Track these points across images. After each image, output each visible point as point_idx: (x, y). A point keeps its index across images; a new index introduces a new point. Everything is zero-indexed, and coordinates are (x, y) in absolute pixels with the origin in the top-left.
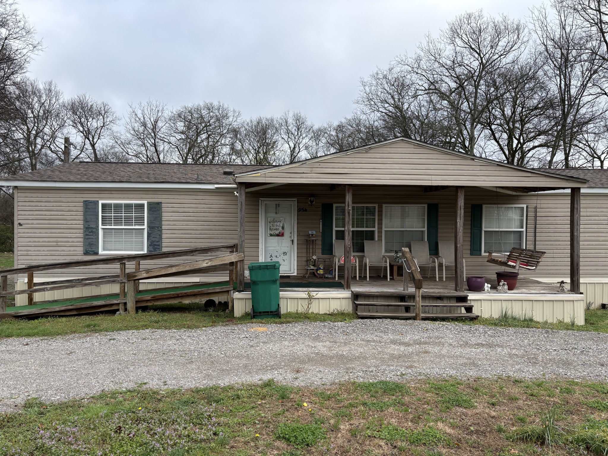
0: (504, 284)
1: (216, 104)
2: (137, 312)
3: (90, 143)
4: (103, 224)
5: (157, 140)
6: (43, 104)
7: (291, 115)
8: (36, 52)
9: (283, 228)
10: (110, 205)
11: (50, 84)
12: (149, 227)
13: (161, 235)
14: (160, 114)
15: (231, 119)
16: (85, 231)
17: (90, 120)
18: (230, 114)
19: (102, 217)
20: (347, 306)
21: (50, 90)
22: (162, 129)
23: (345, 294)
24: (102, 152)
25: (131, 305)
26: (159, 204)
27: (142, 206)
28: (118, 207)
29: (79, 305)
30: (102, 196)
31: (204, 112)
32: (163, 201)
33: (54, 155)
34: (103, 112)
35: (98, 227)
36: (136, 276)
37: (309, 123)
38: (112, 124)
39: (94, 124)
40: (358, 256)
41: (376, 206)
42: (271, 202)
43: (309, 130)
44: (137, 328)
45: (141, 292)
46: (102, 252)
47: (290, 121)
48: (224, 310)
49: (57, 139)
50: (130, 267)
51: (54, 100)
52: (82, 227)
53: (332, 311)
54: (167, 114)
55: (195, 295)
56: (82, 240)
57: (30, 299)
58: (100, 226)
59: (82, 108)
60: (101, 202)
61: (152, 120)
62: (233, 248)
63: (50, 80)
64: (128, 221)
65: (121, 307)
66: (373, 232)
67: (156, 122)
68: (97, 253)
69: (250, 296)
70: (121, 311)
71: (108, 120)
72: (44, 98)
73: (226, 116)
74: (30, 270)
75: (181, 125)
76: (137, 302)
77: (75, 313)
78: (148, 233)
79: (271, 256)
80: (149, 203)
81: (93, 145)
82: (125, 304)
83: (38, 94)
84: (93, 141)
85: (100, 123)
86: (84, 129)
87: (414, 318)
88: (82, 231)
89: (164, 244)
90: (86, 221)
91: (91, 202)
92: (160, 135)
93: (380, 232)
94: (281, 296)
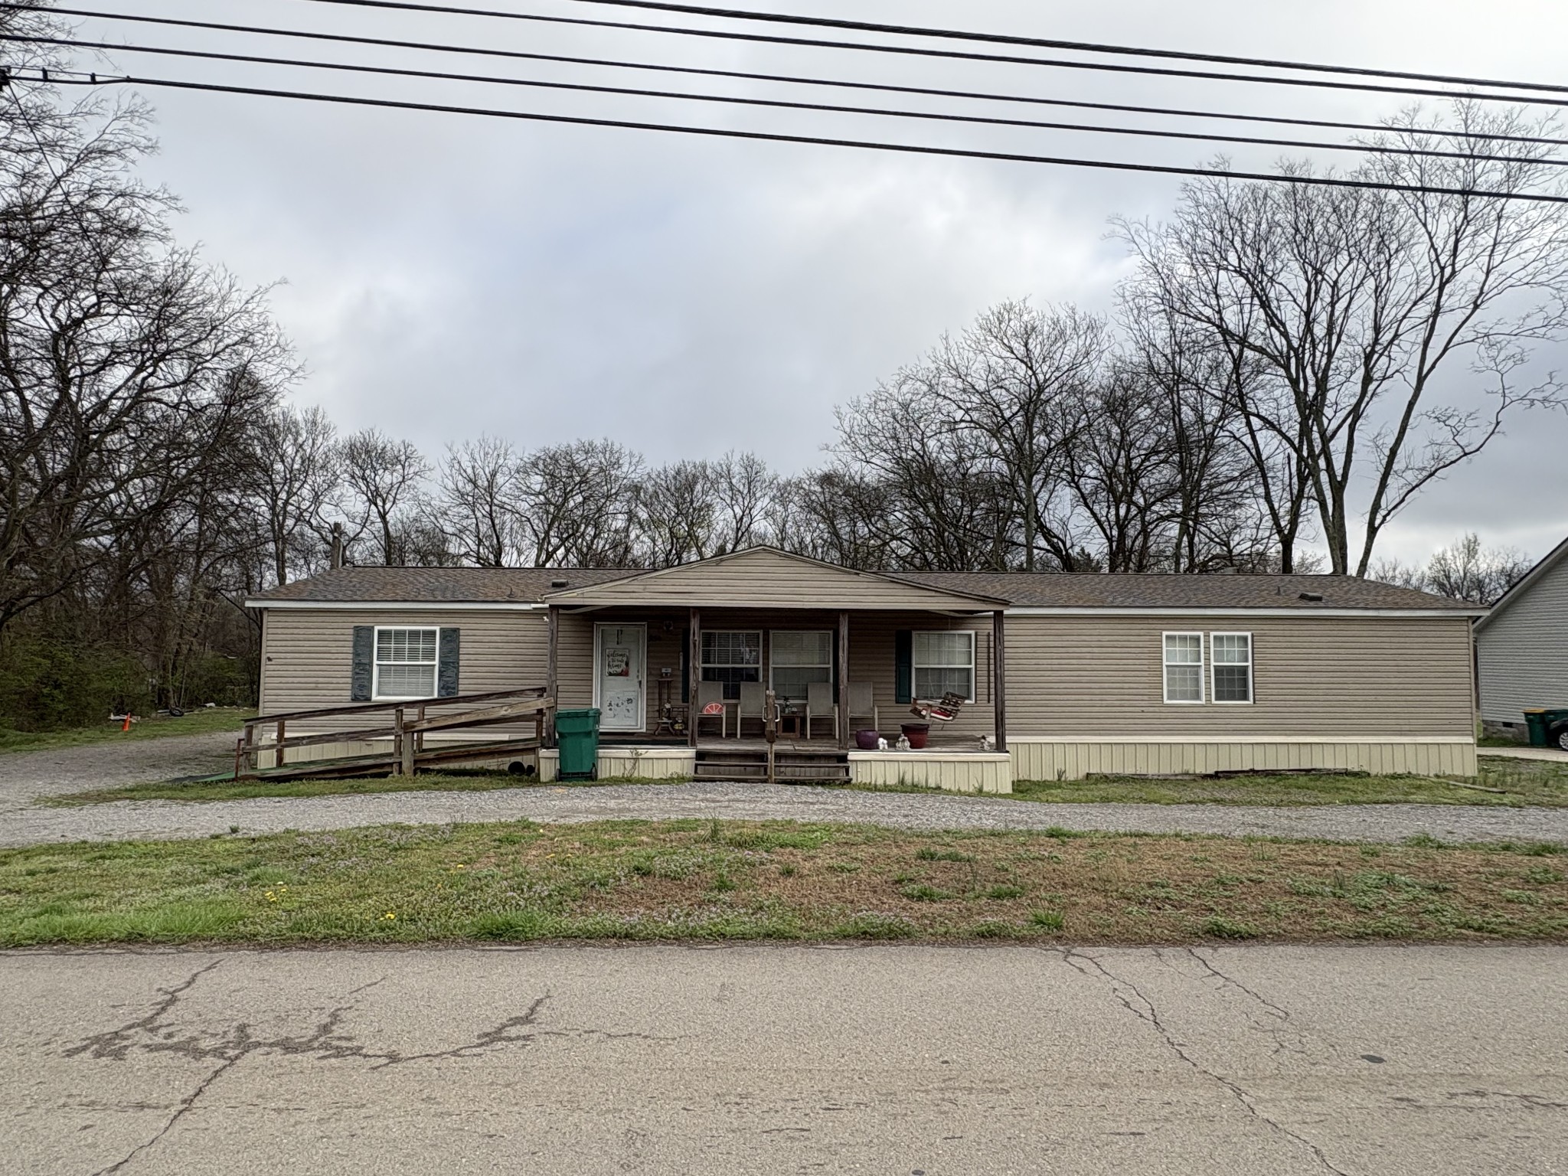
0: (904, 740)
1: (599, 443)
2: (415, 773)
3: (379, 512)
4: (378, 659)
5: (494, 508)
6: (301, 446)
7: (737, 458)
8: (295, 381)
9: (627, 664)
10: (389, 632)
11: (315, 412)
12: (441, 662)
13: (457, 675)
14: (501, 461)
15: (625, 469)
16: (354, 669)
17: (380, 472)
18: (625, 461)
19: (379, 648)
20: (688, 769)
21: (314, 423)
22: (503, 489)
23: (689, 752)
24: (400, 526)
25: (407, 765)
26: (456, 631)
27: (433, 633)
28: (400, 634)
29: (341, 765)
30: (378, 619)
31: (578, 458)
32: (461, 626)
33: (316, 534)
34: (403, 458)
35: (372, 662)
36: (414, 727)
37: (768, 474)
38: (418, 477)
39: (386, 479)
40: (728, 705)
41: (761, 632)
42: (612, 628)
43: (772, 483)
44: (410, 790)
45: (425, 751)
46: (376, 698)
47: (736, 469)
48: (529, 775)
49: (323, 506)
50: (410, 715)
51: (320, 439)
52: (350, 662)
53: (669, 775)
54: (513, 462)
55: (491, 754)
56: (350, 680)
57: (280, 759)
58: (375, 662)
59: (367, 452)
60: (377, 628)
61: (487, 472)
62: (541, 691)
63: (314, 406)
64: (413, 654)
65: (395, 767)
66: (757, 669)
67: (494, 475)
68: (369, 699)
69: (557, 755)
70: (395, 774)
71: (412, 470)
72: (305, 435)
73: (617, 464)
74: (281, 719)
75: (537, 482)
76: (416, 762)
77: (336, 775)
78: (440, 671)
79: (610, 704)
80: (442, 631)
81: (383, 516)
82: (400, 764)
83: (293, 430)
84: (383, 507)
85: (397, 477)
86: (368, 487)
87: (765, 781)
88: (350, 668)
89: (461, 687)
90: (356, 654)
91: (363, 628)
92: (499, 498)
93: (766, 670)
94: (600, 755)
